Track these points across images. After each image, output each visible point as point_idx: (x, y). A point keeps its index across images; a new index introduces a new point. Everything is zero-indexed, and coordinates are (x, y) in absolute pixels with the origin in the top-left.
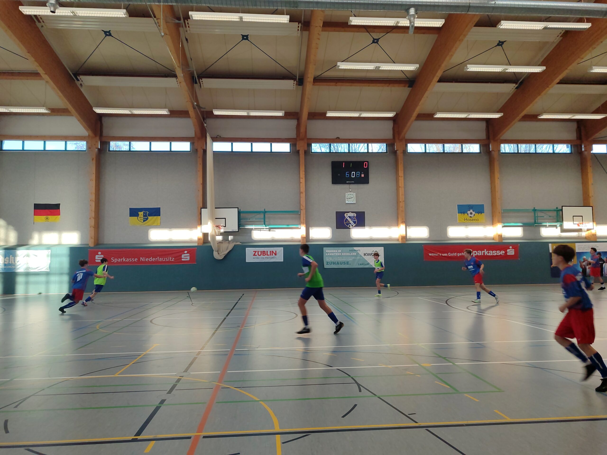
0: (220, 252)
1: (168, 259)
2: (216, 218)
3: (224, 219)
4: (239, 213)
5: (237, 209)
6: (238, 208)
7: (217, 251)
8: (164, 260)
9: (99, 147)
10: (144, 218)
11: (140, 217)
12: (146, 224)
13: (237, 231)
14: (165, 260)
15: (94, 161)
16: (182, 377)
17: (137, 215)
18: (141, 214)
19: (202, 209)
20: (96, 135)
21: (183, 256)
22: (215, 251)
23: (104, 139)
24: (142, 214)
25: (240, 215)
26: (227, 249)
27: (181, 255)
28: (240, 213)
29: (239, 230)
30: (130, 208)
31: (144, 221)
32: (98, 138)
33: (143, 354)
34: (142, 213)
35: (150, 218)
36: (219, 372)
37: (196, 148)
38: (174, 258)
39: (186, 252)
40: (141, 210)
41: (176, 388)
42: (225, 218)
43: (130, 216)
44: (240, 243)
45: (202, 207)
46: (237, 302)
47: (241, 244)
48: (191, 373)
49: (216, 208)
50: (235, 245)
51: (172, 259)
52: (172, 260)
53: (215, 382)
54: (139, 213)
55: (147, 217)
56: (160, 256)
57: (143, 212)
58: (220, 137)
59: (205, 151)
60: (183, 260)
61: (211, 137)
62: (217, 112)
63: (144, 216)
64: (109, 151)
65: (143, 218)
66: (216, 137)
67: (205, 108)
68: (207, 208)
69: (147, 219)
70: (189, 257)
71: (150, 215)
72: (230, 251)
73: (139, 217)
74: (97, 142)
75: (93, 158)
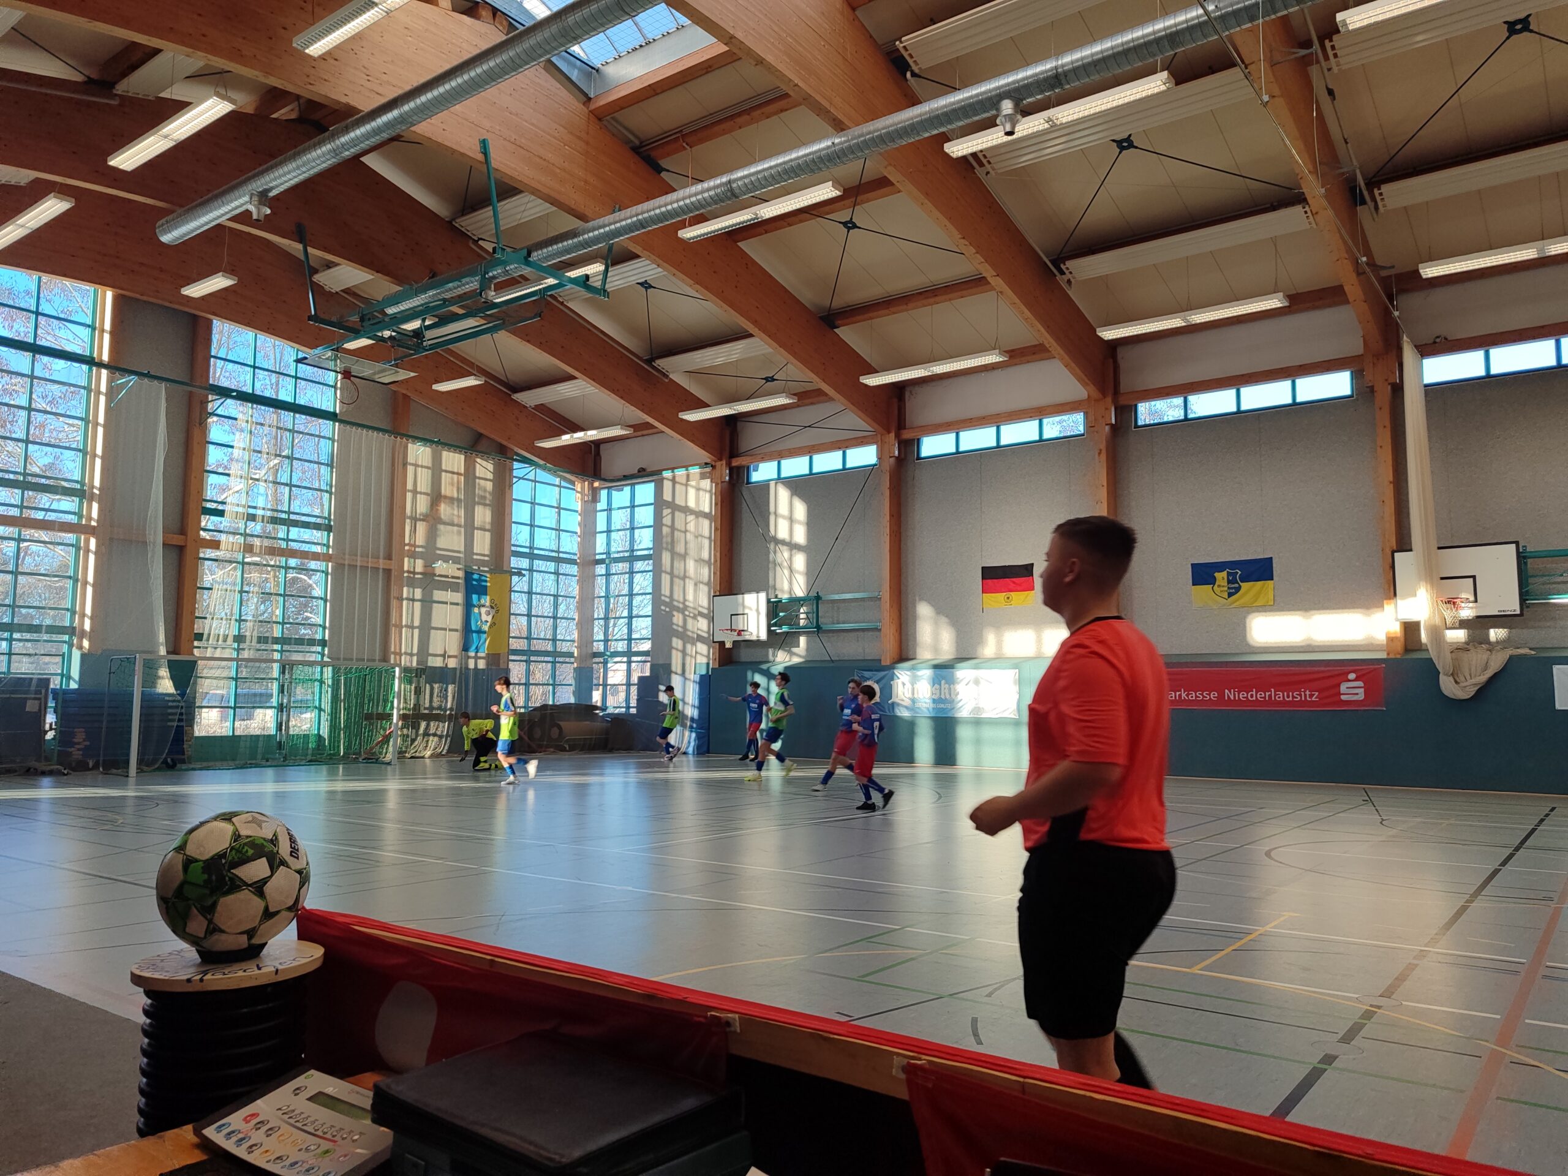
0: (1462, 678)
1: (1300, 695)
2: (1442, 578)
3: (1471, 579)
4: (1522, 558)
5: (1514, 545)
6: (1517, 543)
7: (1452, 674)
8: (1288, 697)
9: (1113, 421)
10: (1229, 588)
11: (1219, 586)
12: (1237, 603)
13: (1518, 612)
14: (1293, 697)
15: (1104, 456)
16: (1379, 1007)
17: (1212, 581)
18: (1221, 577)
19: (1396, 554)
20: (1104, 394)
21: (1343, 688)
22: (1446, 675)
23: (1123, 401)
24: (1223, 579)
25: (1526, 563)
26: (1486, 668)
27: (1339, 685)
28: (1525, 557)
29: (1525, 610)
30: (1192, 565)
31: (1230, 595)
32: (1109, 400)
33: (1259, 933)
34: (1224, 574)
35: (1245, 586)
36: (1498, 1017)
37: (1370, 385)
38: (1317, 693)
39: (1352, 676)
40: (1220, 566)
41: (1362, 1033)
42: (1474, 577)
43: (1194, 584)
44: (1531, 649)
45: (1395, 548)
46: (1533, 831)
47: (1533, 652)
48: (1404, 1003)
49: (1439, 548)
50: (1511, 657)
51: (1311, 696)
52: (1313, 699)
53: (1487, 1041)
54: (1216, 574)
55: (1236, 585)
56: (1280, 686)
57: (1225, 572)
58: (1446, 339)
59: (1398, 390)
60: (1343, 697)
61: (1415, 346)
62: (1430, 271)
63: (1229, 582)
64: (1136, 426)
65: (1226, 589)
66: (1431, 341)
67: (1393, 267)
68: (1411, 550)
69: (1238, 589)
70: (1363, 690)
71: (1244, 579)
72: (1496, 674)
73: (1216, 586)
74: (1107, 409)
75: (1101, 450)
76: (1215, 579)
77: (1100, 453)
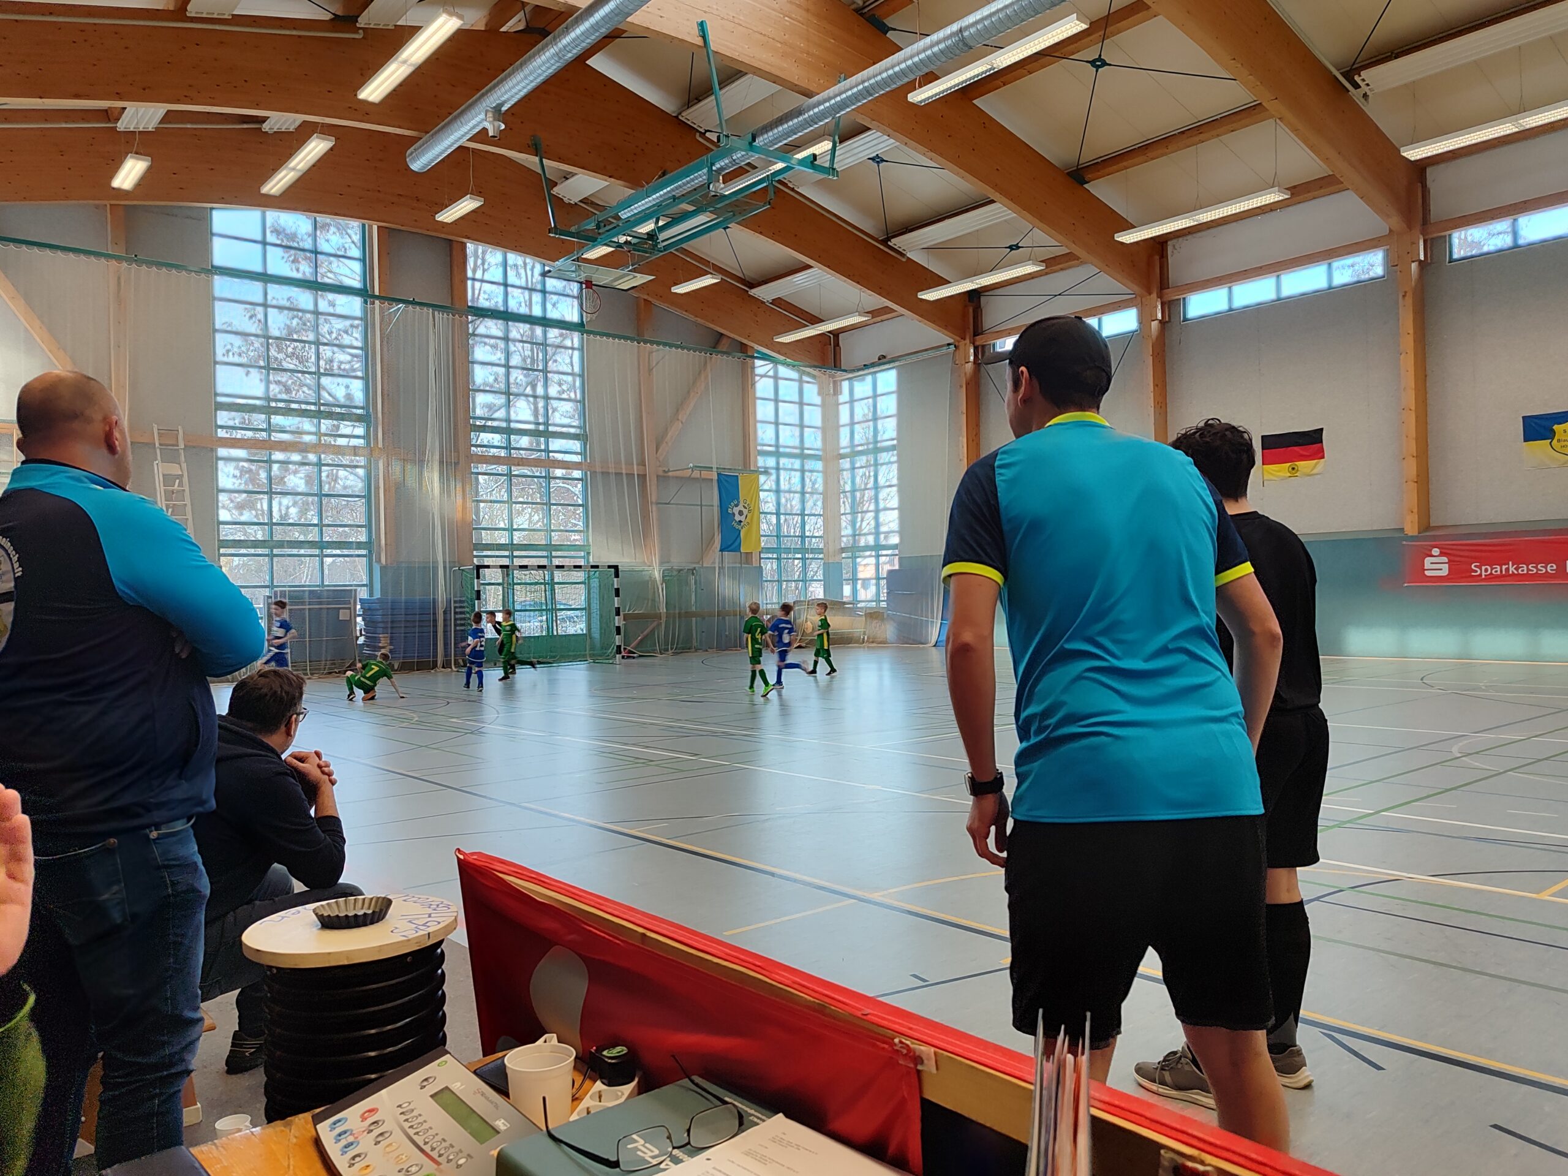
9: (1422, 258)
11: (1559, 441)
15: (1409, 300)
17: (1549, 435)
18: (1561, 429)
20: (1410, 227)
23: (1434, 232)
30: (1524, 418)
32: (1416, 232)
40: (1560, 418)
43: (1526, 440)
54: (1555, 427)
64: (1451, 261)
73: (1555, 441)
74: (1413, 243)
75: (1406, 292)
76: (1553, 433)
77: (1404, 296)
